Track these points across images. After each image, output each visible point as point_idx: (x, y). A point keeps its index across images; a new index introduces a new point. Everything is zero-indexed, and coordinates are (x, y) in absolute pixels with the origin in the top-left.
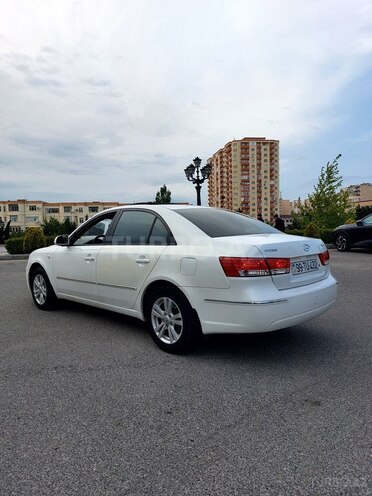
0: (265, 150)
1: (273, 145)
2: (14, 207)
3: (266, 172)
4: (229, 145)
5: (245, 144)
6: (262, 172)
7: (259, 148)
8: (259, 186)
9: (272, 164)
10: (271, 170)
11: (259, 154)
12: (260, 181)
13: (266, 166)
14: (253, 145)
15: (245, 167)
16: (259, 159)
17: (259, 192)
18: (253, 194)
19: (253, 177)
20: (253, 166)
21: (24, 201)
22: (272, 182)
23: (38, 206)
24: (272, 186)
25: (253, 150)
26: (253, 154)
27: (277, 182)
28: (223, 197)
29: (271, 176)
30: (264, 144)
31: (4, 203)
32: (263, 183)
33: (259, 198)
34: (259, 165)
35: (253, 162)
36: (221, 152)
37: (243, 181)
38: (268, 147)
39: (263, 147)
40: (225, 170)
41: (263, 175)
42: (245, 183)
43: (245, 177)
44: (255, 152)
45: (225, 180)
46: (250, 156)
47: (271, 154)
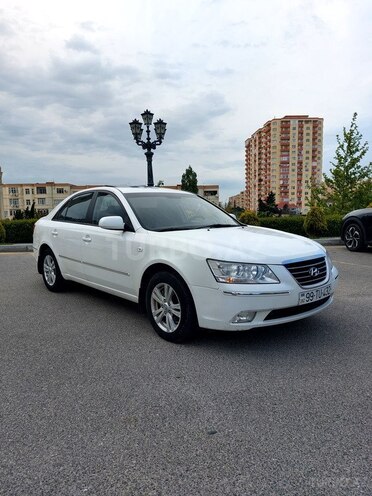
0: (308, 128)
1: (317, 123)
2: (42, 189)
3: (307, 152)
4: (268, 125)
5: (285, 123)
6: (303, 152)
7: (301, 127)
8: (300, 168)
9: (314, 144)
10: (314, 151)
11: (301, 133)
12: (300, 163)
13: (308, 146)
14: (294, 123)
15: (285, 148)
16: (301, 138)
17: (300, 174)
18: (293, 177)
19: (293, 158)
20: (294, 146)
21: (51, 184)
22: (315, 164)
23: (65, 188)
24: (314, 168)
25: (294, 129)
26: (294, 134)
27: (320, 164)
28: (260, 180)
29: (313, 157)
30: (307, 122)
31: (33, 185)
32: (304, 165)
33: (300, 181)
34: (301, 145)
35: (293, 142)
36: (259, 132)
37: (283, 163)
38: (311, 125)
39: (305, 126)
40: (264, 151)
41: (305, 156)
42: (284, 164)
43: (285, 159)
44: (297, 131)
45: (263, 162)
46: (291, 135)
47: (314, 133)
